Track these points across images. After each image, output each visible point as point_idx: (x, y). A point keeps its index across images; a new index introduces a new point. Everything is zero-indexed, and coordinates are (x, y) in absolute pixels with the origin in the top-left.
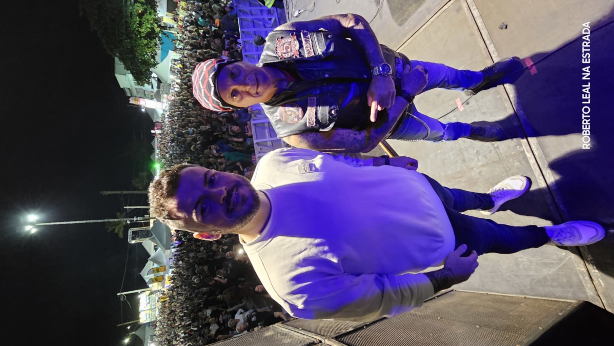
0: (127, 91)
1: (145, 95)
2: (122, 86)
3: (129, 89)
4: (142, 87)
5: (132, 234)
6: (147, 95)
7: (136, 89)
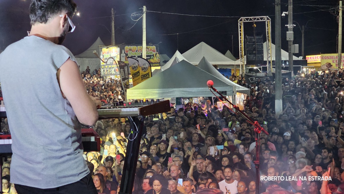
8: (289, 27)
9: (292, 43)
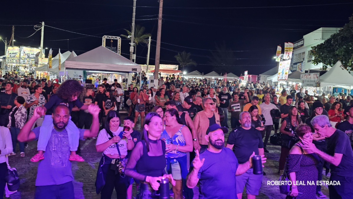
0: (300, 43)
1: (296, 64)
2: (305, 37)
3: (303, 45)
4: (306, 60)
5: (113, 40)
6: (295, 66)
7: (304, 53)
8: (131, 44)
9: (132, 53)
